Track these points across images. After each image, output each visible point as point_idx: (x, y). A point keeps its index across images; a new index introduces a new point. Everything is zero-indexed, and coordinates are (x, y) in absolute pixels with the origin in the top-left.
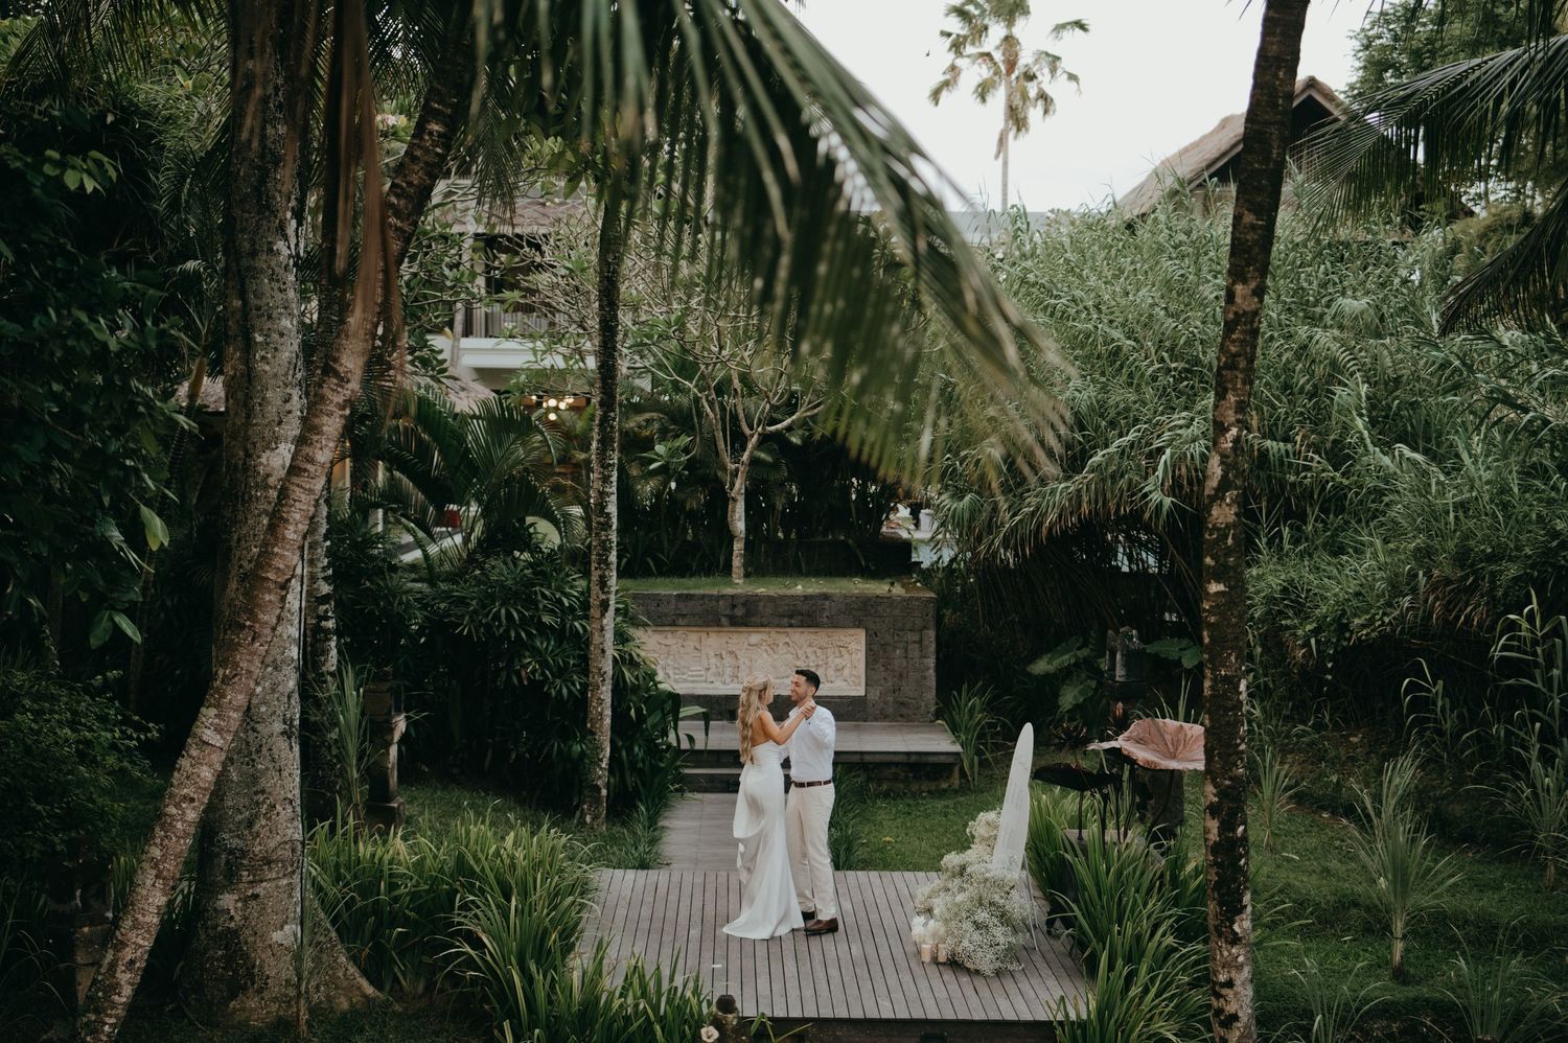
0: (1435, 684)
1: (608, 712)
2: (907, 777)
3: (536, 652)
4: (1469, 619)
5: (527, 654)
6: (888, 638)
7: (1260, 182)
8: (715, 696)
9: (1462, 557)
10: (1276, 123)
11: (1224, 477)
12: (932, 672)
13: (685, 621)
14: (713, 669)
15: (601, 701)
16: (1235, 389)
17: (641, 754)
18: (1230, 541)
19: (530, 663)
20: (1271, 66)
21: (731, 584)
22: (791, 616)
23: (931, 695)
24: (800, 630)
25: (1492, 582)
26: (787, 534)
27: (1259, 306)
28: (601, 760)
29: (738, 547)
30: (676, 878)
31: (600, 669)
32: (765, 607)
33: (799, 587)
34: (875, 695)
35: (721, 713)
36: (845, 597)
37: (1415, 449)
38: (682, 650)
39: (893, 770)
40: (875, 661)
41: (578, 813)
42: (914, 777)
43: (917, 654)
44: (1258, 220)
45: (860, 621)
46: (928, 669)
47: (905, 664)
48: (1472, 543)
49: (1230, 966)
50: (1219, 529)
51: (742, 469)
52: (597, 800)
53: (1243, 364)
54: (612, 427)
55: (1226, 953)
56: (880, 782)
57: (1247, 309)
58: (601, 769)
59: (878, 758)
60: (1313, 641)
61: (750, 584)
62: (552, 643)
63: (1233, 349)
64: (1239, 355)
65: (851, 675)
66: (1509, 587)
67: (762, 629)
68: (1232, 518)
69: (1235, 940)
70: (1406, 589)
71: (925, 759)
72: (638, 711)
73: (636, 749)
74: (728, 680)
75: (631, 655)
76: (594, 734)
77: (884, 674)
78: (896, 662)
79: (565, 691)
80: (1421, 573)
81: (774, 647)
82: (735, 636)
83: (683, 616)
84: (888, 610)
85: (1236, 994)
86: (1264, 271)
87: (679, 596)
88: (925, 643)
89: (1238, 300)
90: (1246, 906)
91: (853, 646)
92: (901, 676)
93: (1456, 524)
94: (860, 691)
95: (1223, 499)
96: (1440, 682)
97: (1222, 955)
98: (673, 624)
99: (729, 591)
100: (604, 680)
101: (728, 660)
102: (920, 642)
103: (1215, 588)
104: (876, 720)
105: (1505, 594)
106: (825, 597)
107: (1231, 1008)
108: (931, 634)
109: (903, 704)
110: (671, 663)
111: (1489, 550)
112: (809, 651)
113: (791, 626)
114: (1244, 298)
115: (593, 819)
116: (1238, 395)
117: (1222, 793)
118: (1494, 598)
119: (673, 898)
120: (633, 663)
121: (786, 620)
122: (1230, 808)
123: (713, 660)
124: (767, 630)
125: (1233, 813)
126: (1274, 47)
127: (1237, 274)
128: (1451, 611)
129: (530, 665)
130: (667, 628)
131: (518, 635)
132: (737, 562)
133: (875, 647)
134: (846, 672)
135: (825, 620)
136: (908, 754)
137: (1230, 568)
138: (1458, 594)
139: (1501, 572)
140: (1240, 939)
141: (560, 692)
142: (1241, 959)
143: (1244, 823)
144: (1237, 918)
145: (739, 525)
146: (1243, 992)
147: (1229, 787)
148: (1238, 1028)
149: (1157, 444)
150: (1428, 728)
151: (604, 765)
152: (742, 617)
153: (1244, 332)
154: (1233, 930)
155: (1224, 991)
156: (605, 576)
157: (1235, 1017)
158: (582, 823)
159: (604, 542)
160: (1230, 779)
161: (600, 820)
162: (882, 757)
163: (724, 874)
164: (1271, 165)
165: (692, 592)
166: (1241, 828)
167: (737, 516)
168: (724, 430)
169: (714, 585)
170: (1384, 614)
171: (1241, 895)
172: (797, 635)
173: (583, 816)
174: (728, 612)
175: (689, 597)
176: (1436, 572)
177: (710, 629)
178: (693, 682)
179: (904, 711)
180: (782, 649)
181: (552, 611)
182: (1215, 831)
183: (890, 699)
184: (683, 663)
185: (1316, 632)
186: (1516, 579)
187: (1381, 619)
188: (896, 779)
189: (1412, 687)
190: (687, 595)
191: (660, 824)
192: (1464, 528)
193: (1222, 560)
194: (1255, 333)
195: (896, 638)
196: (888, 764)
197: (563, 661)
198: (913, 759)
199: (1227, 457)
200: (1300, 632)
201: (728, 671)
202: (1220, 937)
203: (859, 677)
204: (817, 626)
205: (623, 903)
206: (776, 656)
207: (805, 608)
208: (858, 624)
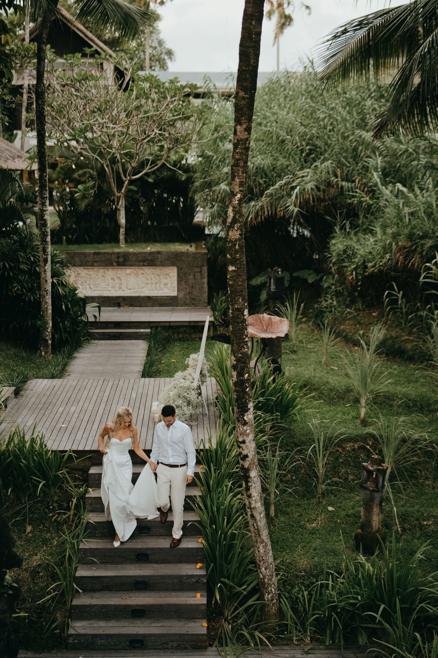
0: (399, 293)
1: (50, 307)
2: (190, 332)
3: (19, 281)
4: (413, 265)
5: (15, 282)
6: (187, 270)
7: (245, 76)
8: (111, 297)
9: (410, 237)
10: (251, 47)
11: (234, 217)
12: (206, 285)
13: (97, 264)
14: (111, 285)
15: (46, 303)
16: (238, 176)
17: (69, 325)
18: (237, 247)
19: (16, 286)
20: (249, 19)
21: (119, 247)
22: (144, 262)
23: (206, 295)
24: (148, 267)
25: (422, 248)
26: (152, 223)
27: (248, 136)
28: (48, 328)
29: (122, 231)
30: (64, 383)
31: (45, 289)
32: (132, 257)
33: (149, 248)
34: (181, 295)
35: (114, 304)
36: (168, 252)
37: (404, 186)
38: (97, 277)
39: (184, 329)
40: (181, 281)
41: (39, 351)
42: (194, 332)
43: (199, 277)
44: (245, 94)
45: (174, 263)
46: (204, 283)
47: (194, 281)
48: (415, 231)
49: (243, 435)
50: (232, 241)
51: (122, 196)
52: (47, 346)
53: (242, 164)
54: (45, 180)
55: (241, 429)
56: (178, 334)
57: (242, 138)
58: (48, 332)
59: (177, 324)
60: (354, 273)
61: (128, 247)
62: (27, 276)
63: (237, 157)
64: (240, 160)
65: (171, 287)
66: (428, 251)
67: (131, 267)
68: (238, 236)
69: (245, 423)
70: (389, 251)
71: (197, 324)
72: (67, 306)
73: (66, 323)
74: (117, 289)
75: (62, 282)
76: (44, 317)
77: (185, 286)
78: (190, 281)
79: (32, 298)
80: (394, 244)
81: (137, 275)
82: (120, 270)
83: (96, 262)
84: (186, 258)
85: (246, 446)
86: (250, 120)
87: (94, 253)
88: (203, 272)
89: (238, 133)
90: (249, 409)
91: (171, 274)
92: (192, 287)
93: (409, 222)
94: (175, 294)
95: (233, 228)
96: (401, 292)
97: (240, 430)
98: (92, 265)
99: (117, 250)
100: (47, 293)
101: (117, 281)
102: (201, 272)
103: (231, 268)
104: (182, 306)
105: (427, 253)
106: (159, 253)
107: (245, 452)
108: (205, 268)
109: (193, 299)
110: (92, 282)
111: (421, 234)
112: (152, 276)
113: (144, 266)
114: (241, 132)
115: (45, 354)
116: (240, 179)
117: (238, 360)
118: (422, 255)
119: (59, 392)
120: (64, 285)
121: (141, 263)
122: (241, 367)
123: (111, 281)
124: (134, 267)
125: (243, 369)
126: (250, 9)
127: (238, 121)
128: (406, 260)
129: (16, 287)
130: (90, 267)
131: (9, 274)
132: (122, 237)
133: (181, 275)
134: (169, 285)
135: (159, 263)
136: (190, 322)
137: (237, 259)
138: (409, 253)
139: (425, 244)
140: (247, 423)
141: (30, 299)
142: (248, 431)
143: (248, 372)
144: (246, 414)
145: (122, 221)
146: (250, 445)
147: (240, 357)
148: (248, 461)
149: (294, 184)
150: (398, 312)
151: (49, 330)
152: (122, 262)
153: (242, 149)
154: (244, 419)
155: (242, 445)
156: (45, 248)
157: (246, 456)
158: (41, 355)
159: (44, 232)
160: (241, 354)
161: (48, 354)
162: (179, 324)
163: (87, 380)
164: (251, 68)
165: (101, 251)
166: (247, 375)
167: (121, 217)
168: (114, 178)
169: (112, 247)
170: (381, 262)
171: (247, 404)
172: (147, 270)
173: (41, 352)
174: (116, 260)
175: (99, 254)
176: (400, 244)
177: (108, 267)
178: (102, 290)
179: (194, 302)
180: (141, 276)
181: (26, 263)
182: (235, 376)
183: (188, 297)
184: (97, 283)
185: (356, 269)
186: (431, 247)
187: (379, 264)
188: (185, 332)
189: (389, 295)
190: (98, 253)
191: (74, 355)
192: (413, 224)
193: (233, 256)
194: (247, 149)
195: (190, 270)
196: (182, 326)
197: (31, 285)
198: (192, 324)
199: (236, 208)
200: (349, 269)
201: (117, 286)
202: (239, 422)
203: (174, 288)
204: (155, 265)
205: (36, 395)
206: (138, 279)
207: (150, 258)
208: (173, 264)
